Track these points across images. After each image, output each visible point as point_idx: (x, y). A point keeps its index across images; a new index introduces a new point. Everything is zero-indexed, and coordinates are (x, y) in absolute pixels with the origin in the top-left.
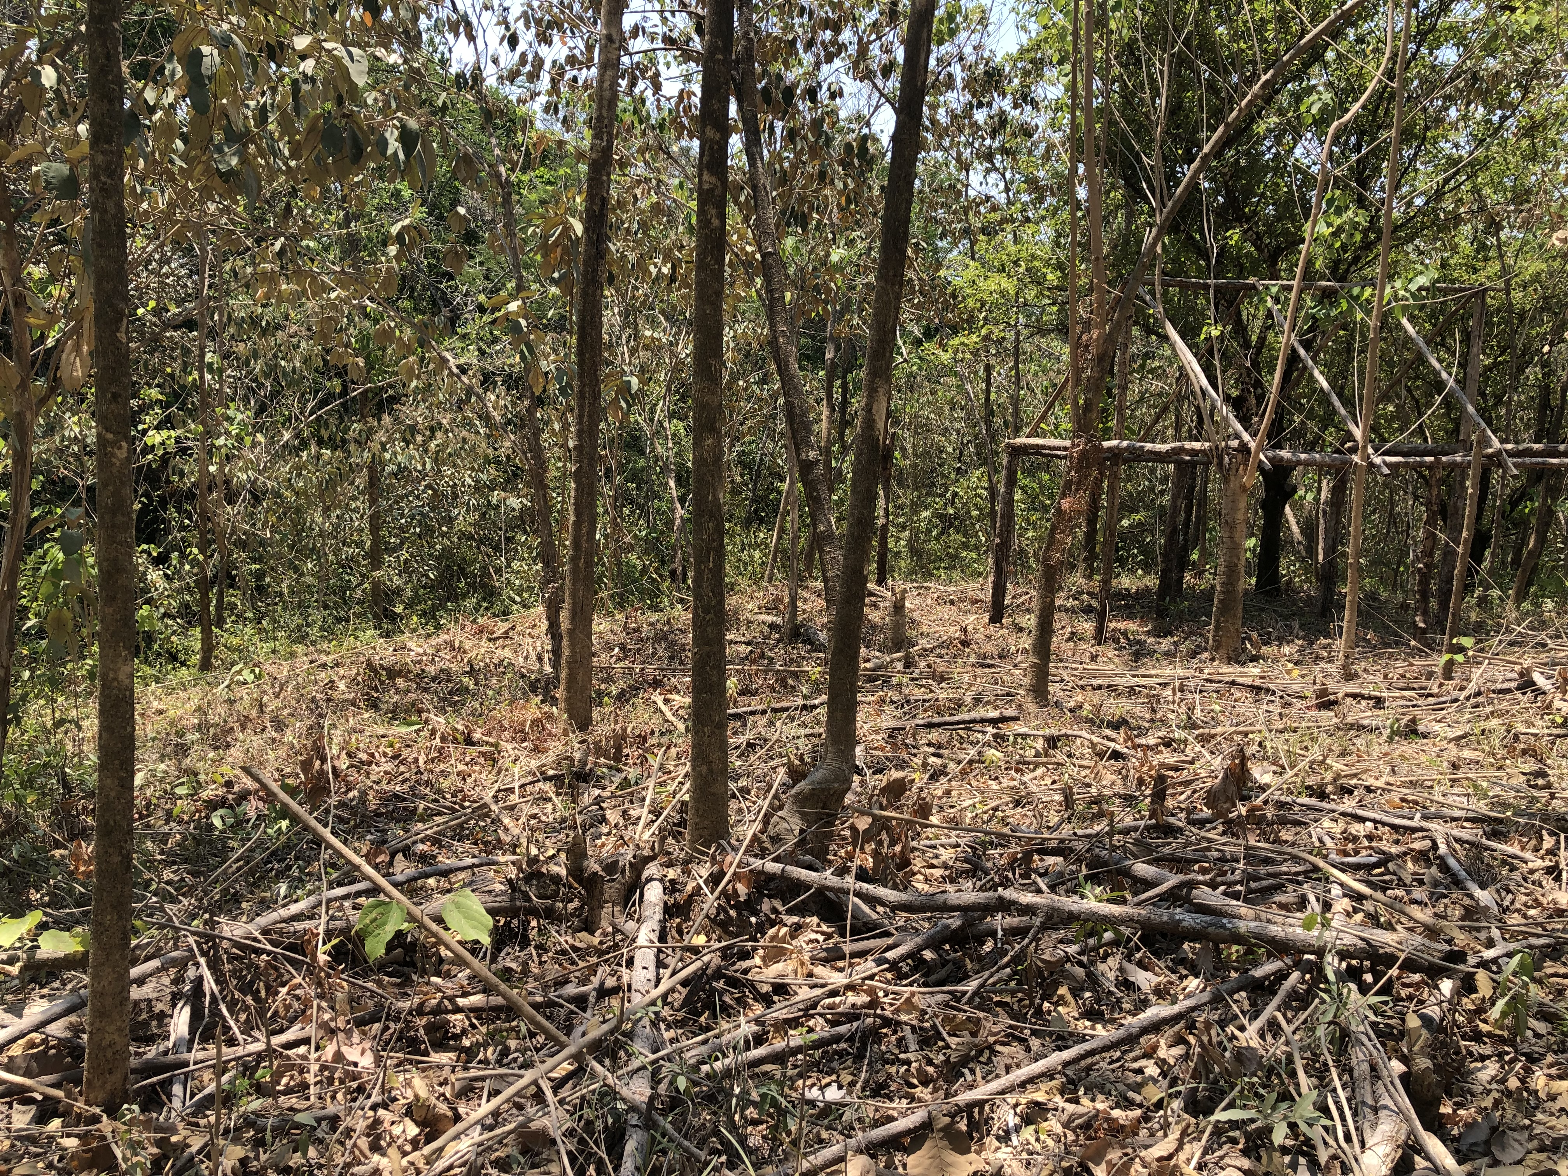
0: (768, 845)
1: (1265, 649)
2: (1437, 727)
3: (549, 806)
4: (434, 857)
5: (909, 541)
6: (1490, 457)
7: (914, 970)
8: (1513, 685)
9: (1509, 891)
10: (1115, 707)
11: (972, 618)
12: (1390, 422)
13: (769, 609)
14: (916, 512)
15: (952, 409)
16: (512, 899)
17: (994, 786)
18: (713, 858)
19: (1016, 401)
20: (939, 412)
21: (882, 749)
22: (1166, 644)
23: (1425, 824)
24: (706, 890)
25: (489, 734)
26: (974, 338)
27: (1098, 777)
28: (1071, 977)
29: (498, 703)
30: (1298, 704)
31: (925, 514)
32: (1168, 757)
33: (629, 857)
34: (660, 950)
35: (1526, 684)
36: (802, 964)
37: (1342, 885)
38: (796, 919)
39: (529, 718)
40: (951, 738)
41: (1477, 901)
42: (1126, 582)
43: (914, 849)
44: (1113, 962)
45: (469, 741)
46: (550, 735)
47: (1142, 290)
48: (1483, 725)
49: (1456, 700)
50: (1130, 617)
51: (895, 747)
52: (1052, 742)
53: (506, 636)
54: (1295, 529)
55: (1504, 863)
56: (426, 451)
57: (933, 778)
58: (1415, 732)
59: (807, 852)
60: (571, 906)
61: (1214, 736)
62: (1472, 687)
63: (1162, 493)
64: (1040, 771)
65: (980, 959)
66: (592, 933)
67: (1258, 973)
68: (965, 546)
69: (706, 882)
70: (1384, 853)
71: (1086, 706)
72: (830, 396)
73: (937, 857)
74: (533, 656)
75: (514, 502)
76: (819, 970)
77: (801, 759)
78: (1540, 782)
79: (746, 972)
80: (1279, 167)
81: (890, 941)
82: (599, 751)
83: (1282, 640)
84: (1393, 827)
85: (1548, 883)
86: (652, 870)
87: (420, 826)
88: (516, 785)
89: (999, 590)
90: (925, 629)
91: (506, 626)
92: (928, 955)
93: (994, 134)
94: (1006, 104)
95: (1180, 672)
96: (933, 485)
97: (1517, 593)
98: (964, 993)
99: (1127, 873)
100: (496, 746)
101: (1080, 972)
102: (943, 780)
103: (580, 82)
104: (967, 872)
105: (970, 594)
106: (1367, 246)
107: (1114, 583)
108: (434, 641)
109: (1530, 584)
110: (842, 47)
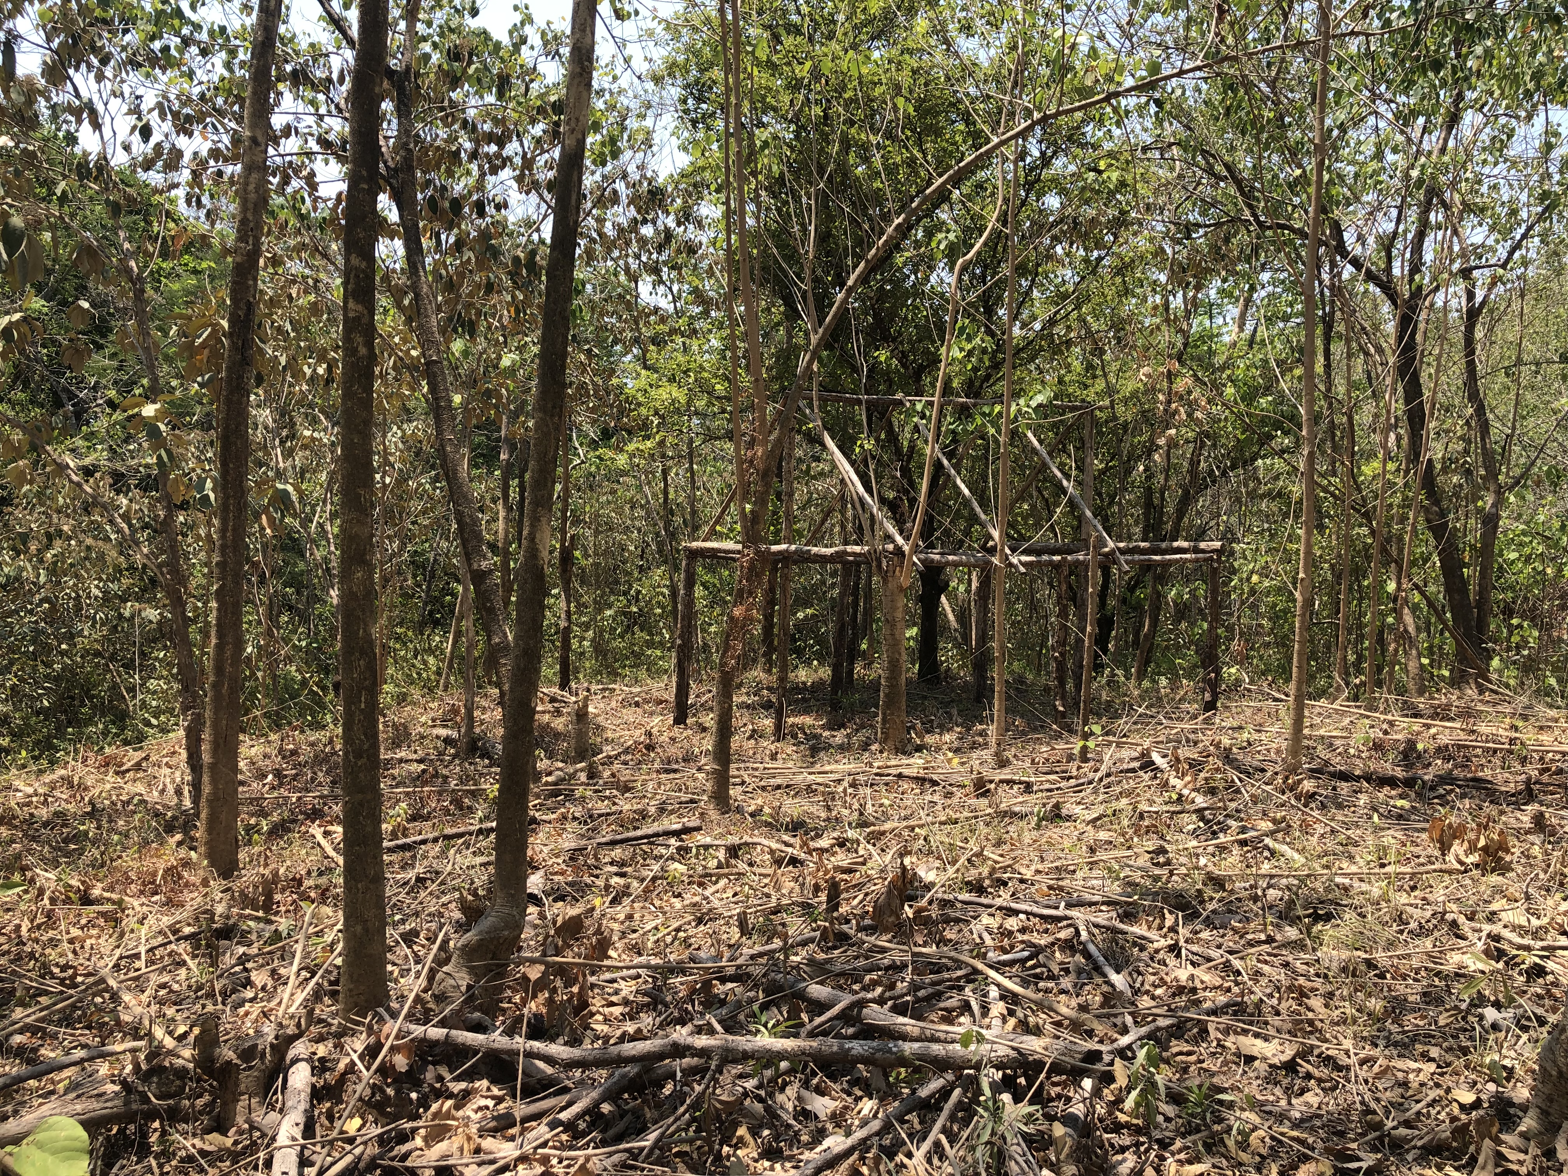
0: (431, 1005)
1: (930, 739)
2: (1078, 810)
3: (183, 972)
4: (35, 1050)
5: (593, 641)
6: (1106, 555)
7: (592, 1126)
8: (1136, 764)
9: (1139, 973)
10: (793, 807)
11: (657, 720)
12: (1025, 518)
13: (444, 723)
14: (600, 611)
15: (632, 508)
16: (127, 1103)
17: (677, 903)
18: (370, 1028)
19: (692, 500)
20: (619, 511)
21: (563, 873)
22: (839, 737)
23: (1068, 913)
24: (360, 1065)
25: (111, 888)
26: (649, 444)
27: (778, 887)
28: (749, 1114)
29: (125, 849)
30: (958, 793)
31: (608, 613)
32: (842, 859)
33: (270, 1038)
34: (303, 1147)
35: (1148, 765)
36: (469, 1139)
37: (998, 985)
38: (463, 1085)
39: (161, 866)
40: (635, 854)
41: (1113, 986)
42: (803, 675)
43: (593, 986)
44: (791, 1091)
45: (86, 900)
46: (187, 885)
47: (802, 403)
48: (1115, 805)
49: (1090, 782)
50: (806, 712)
51: (577, 870)
52: (733, 851)
53: (138, 767)
54: (951, 617)
55: (1135, 944)
56: (41, 561)
57: (615, 901)
58: (1059, 816)
59: (476, 1009)
60: (200, 1102)
61: (883, 833)
62: (1104, 769)
63: (833, 585)
64: (723, 882)
65: (658, 1105)
66: (224, 1133)
67: (924, 1092)
68: (650, 644)
69: (361, 1057)
70: (1034, 945)
71: (767, 810)
72: (506, 496)
73: (617, 992)
74: (171, 789)
75: (152, 614)
76: (488, 1143)
77: (475, 894)
78: (1162, 860)
79: (405, 1157)
80: (917, 292)
81: (567, 1097)
82: (246, 901)
83: (944, 728)
84: (1042, 917)
85: (1171, 961)
86: (300, 1048)
87: (19, 1010)
88: (142, 949)
89: (682, 691)
90: (609, 734)
91: (139, 755)
92: (606, 1108)
93: (660, 249)
94: (671, 222)
95: (852, 767)
96: (617, 582)
97: (1138, 672)
98: (642, 1149)
99: (801, 995)
100: (119, 903)
101: (759, 1107)
102: (626, 901)
103: (226, 178)
104: (648, 1005)
105: (655, 694)
106: (996, 365)
107: (792, 675)
108: (48, 778)
109: (1147, 662)
110: (506, 161)
